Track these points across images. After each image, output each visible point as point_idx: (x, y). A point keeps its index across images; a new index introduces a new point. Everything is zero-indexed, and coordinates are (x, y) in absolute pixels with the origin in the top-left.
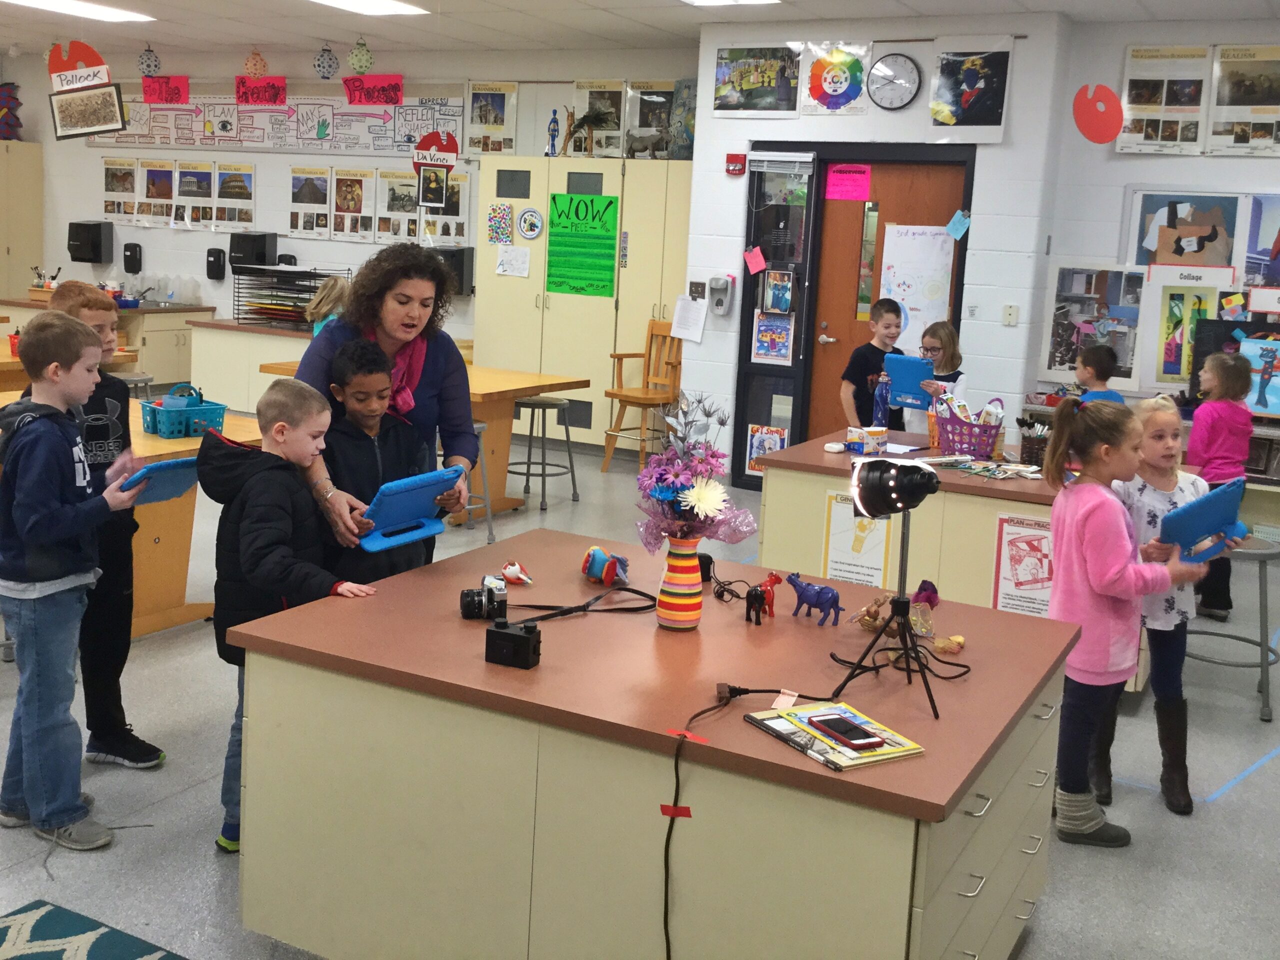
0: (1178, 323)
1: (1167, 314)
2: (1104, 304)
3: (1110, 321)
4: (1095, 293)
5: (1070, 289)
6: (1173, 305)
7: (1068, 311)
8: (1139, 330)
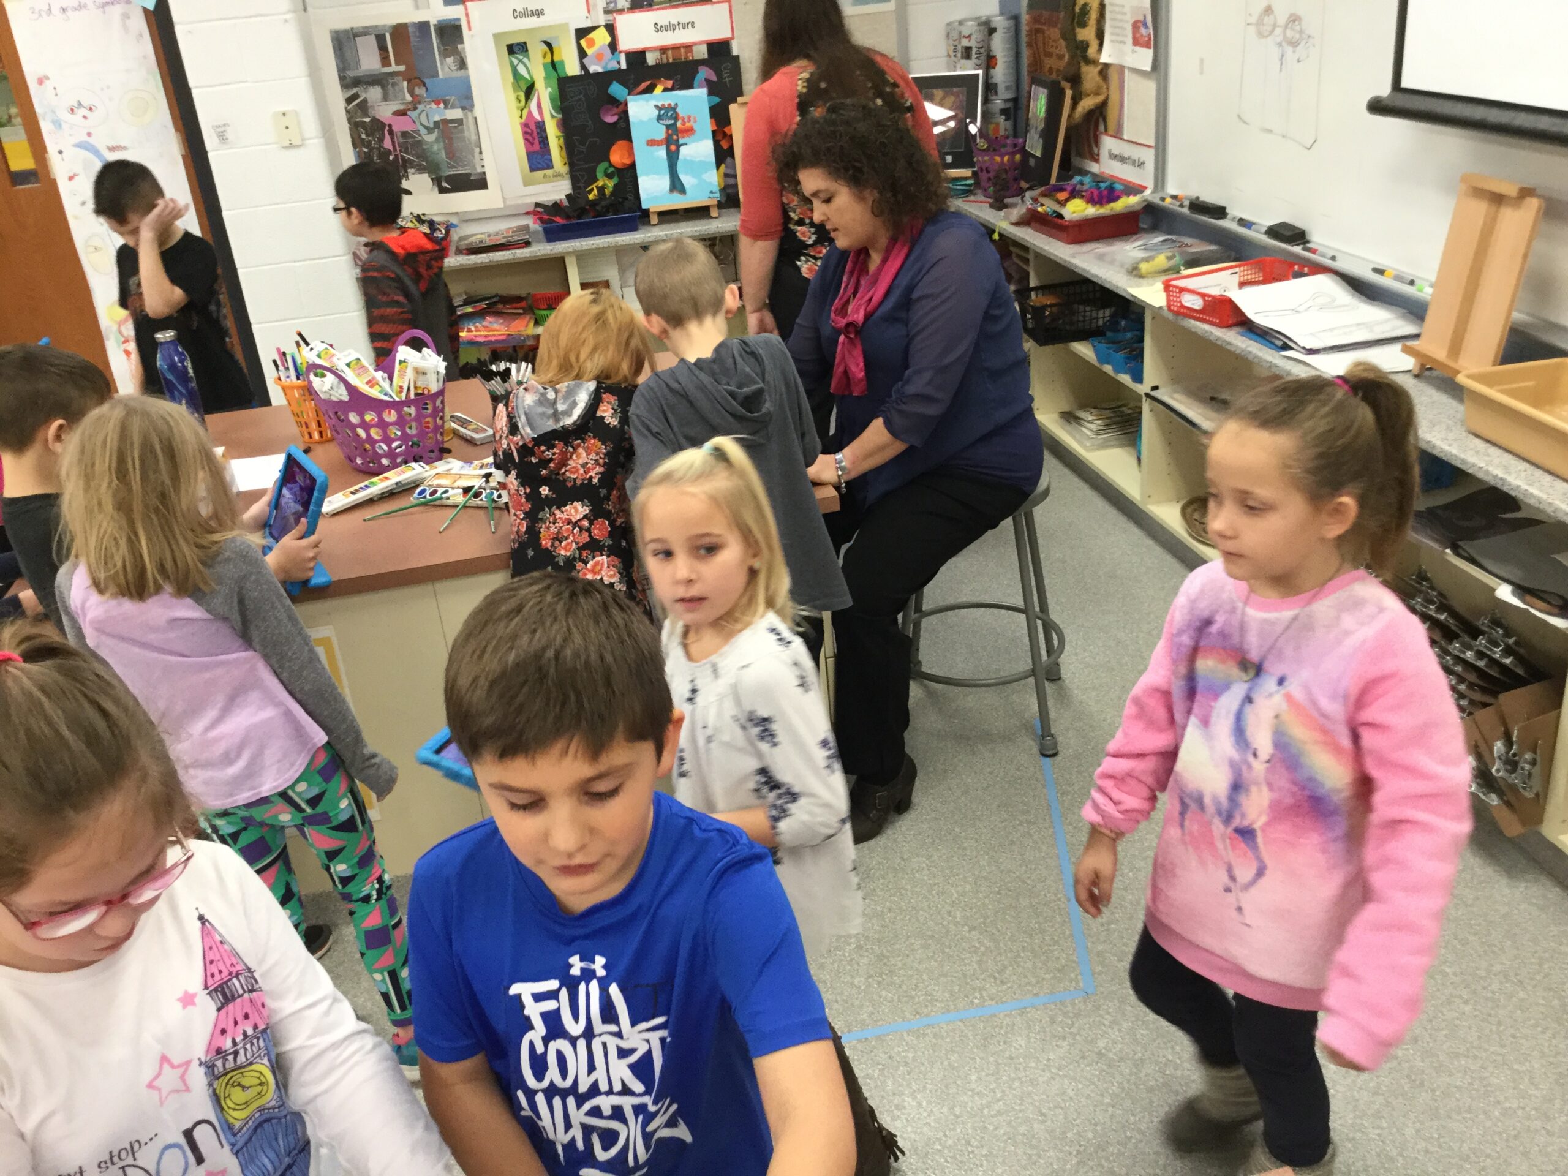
0: (530, 90)
1: (511, 79)
2: (415, 79)
3: (434, 106)
4: (397, 64)
5: (358, 65)
6: (515, 62)
7: (365, 101)
8: (478, 111)
